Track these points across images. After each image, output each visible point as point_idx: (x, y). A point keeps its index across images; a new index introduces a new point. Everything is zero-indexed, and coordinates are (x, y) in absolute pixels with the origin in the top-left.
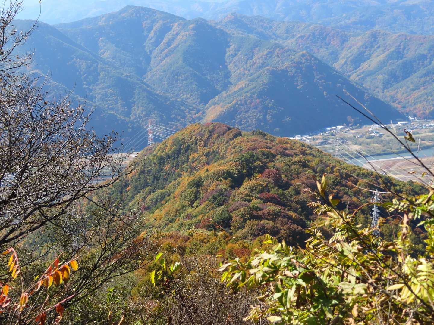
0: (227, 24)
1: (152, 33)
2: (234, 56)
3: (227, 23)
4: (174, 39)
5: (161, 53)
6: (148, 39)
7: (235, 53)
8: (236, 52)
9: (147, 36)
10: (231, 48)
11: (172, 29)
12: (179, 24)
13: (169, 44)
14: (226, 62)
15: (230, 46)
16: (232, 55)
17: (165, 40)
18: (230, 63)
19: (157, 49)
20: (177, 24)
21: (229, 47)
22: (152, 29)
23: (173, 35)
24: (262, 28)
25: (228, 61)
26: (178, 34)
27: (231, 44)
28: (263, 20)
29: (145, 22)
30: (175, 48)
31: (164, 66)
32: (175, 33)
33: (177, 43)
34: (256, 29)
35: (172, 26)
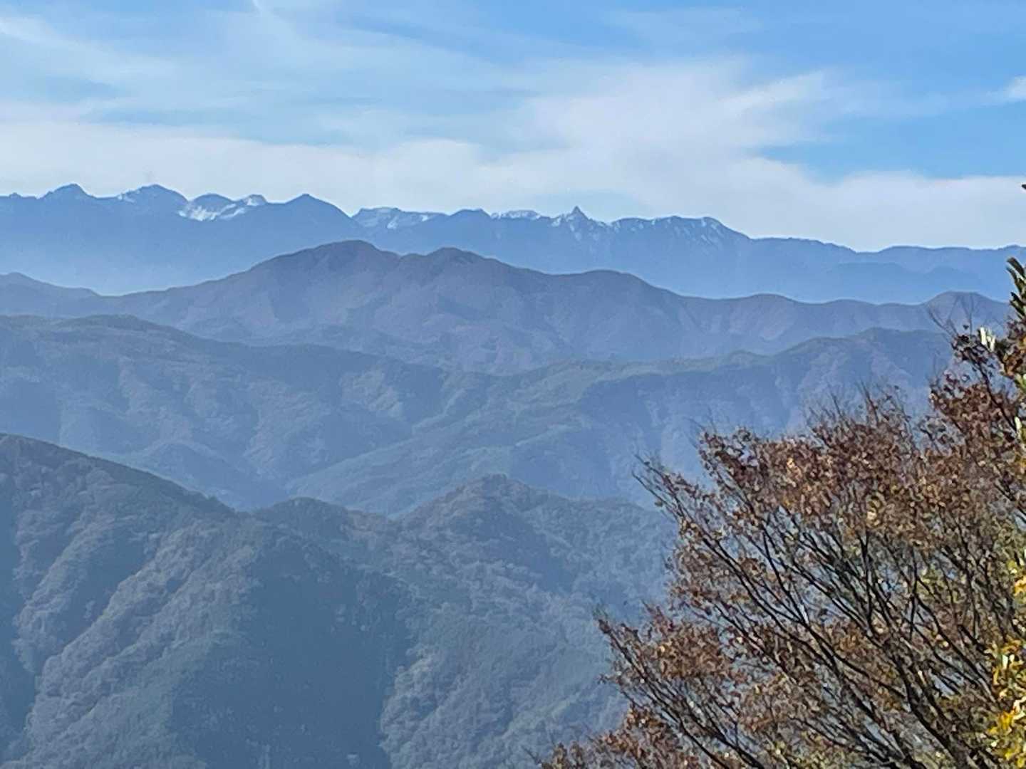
0: (443, 539)
1: (55, 574)
2: (422, 709)
3: (449, 533)
4: (150, 607)
5: (83, 673)
6: (36, 596)
7: (432, 698)
8: (438, 693)
9: (33, 582)
10: (415, 671)
11: (153, 554)
12: (189, 539)
13: (125, 631)
14: (384, 737)
15: (414, 659)
16: (415, 701)
17: (114, 610)
18: (402, 741)
19: (68, 648)
20: (177, 535)
21: (407, 664)
22: (59, 552)
23: (152, 588)
24: (627, 561)
25: (393, 732)
26: (174, 585)
27: (419, 649)
28: (636, 521)
29: (27, 515)
30: (154, 653)
31: (84, 738)
32: (162, 580)
33: (164, 631)
34: (589, 566)
35: (158, 541)
